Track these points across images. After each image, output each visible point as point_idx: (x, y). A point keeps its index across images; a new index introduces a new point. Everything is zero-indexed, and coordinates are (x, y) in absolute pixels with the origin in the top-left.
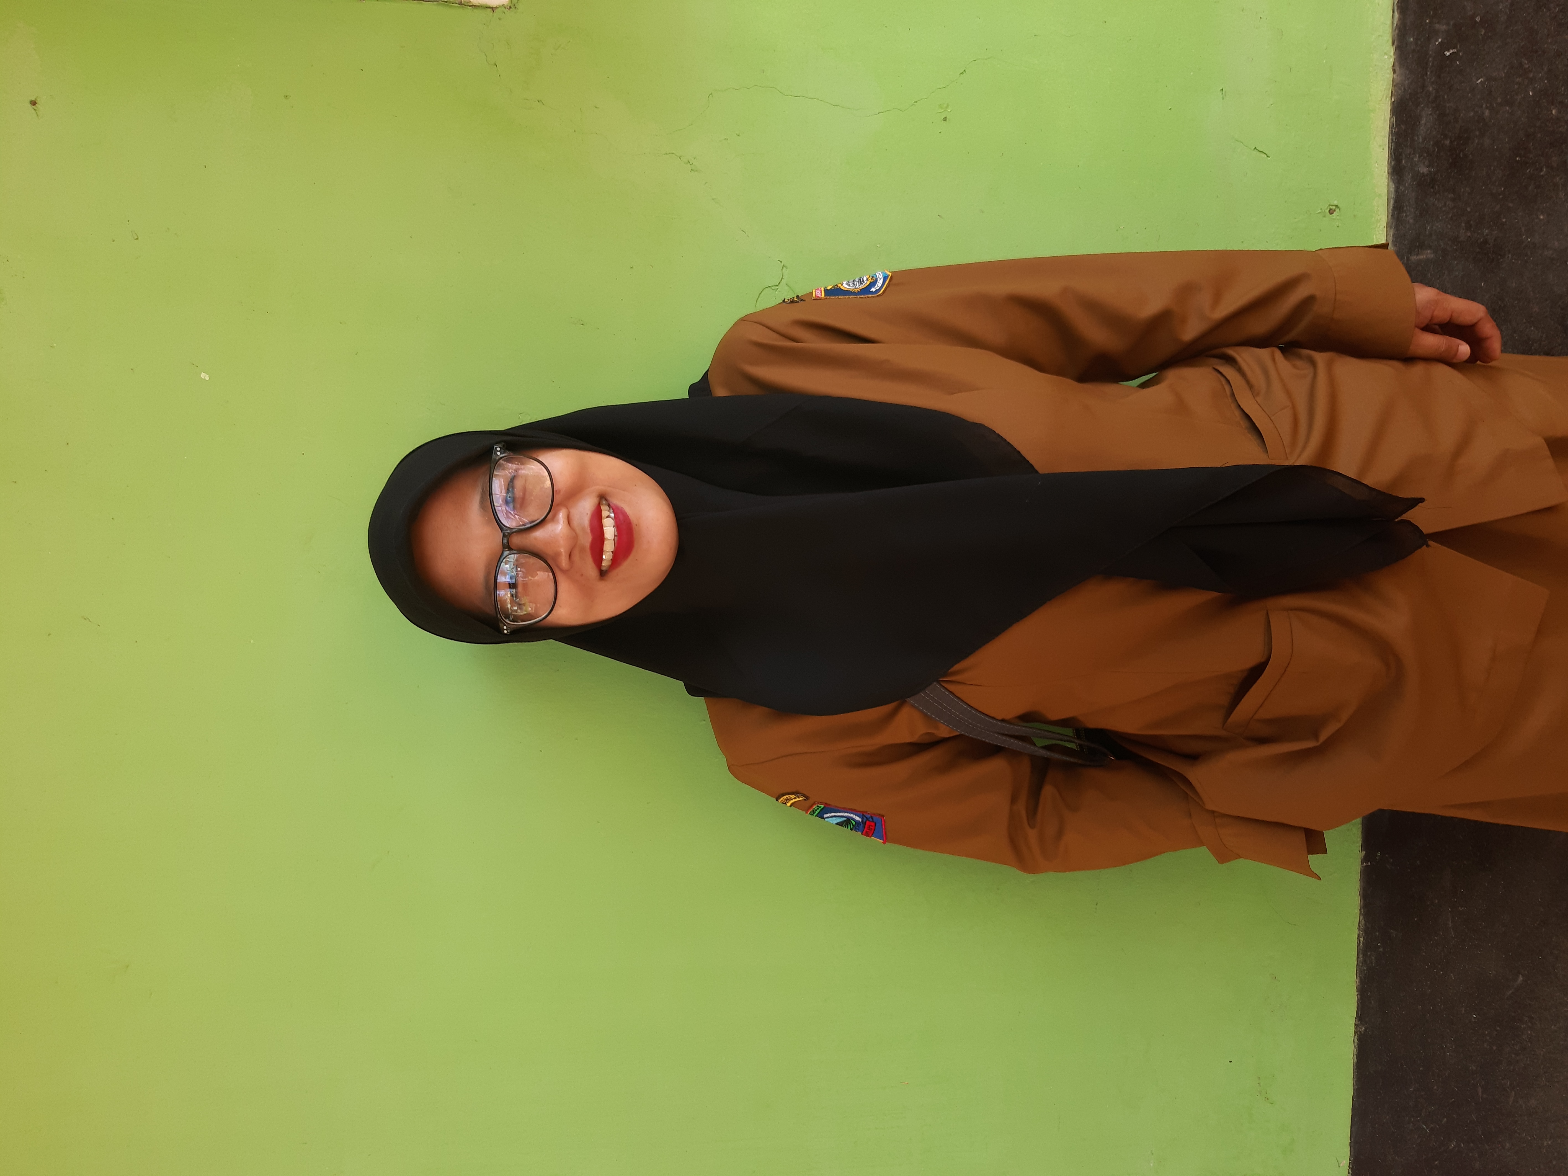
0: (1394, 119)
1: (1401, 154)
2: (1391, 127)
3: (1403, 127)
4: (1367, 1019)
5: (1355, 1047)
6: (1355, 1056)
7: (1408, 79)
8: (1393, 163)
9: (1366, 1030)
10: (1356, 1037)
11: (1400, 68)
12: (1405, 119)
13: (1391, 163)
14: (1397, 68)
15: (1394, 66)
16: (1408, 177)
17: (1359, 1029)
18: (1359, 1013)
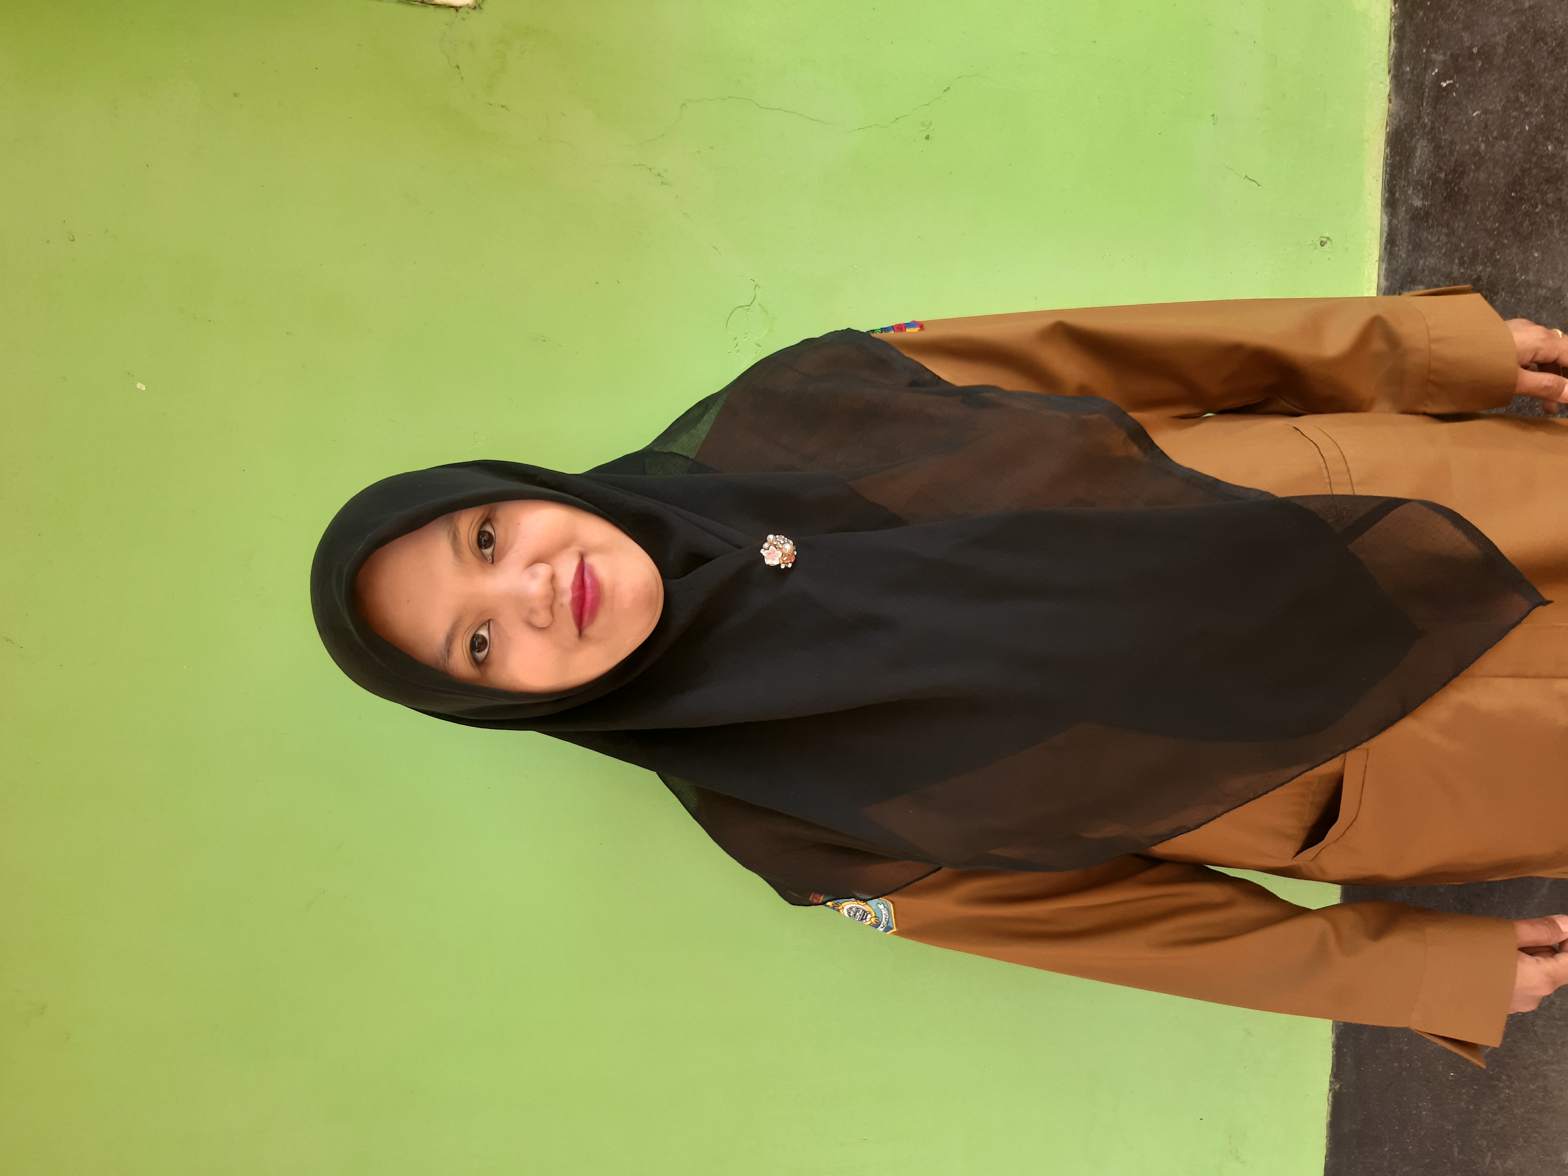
0: (1388, 150)
1: (1395, 186)
2: (1386, 158)
3: (1398, 159)
4: (1342, 1077)
5: (1329, 1105)
6: (1329, 1115)
7: (1404, 109)
8: (1387, 195)
9: (1340, 1088)
10: (1330, 1095)
11: (1396, 97)
12: (1399, 150)
13: (1384, 194)
14: (1393, 98)
15: (1389, 95)
16: (1402, 210)
17: (1333, 1086)
18: (1334, 1070)
